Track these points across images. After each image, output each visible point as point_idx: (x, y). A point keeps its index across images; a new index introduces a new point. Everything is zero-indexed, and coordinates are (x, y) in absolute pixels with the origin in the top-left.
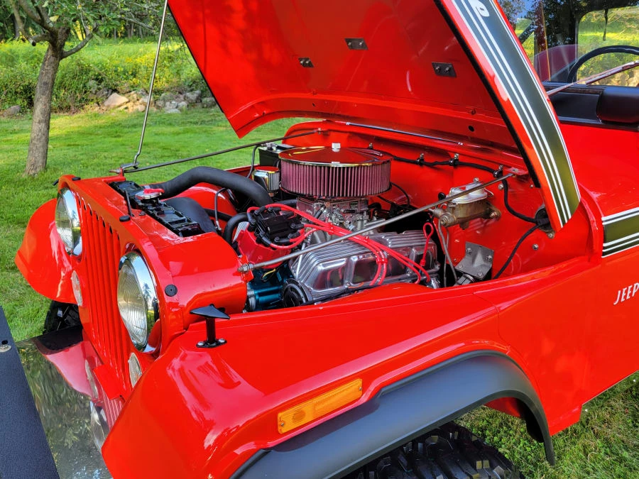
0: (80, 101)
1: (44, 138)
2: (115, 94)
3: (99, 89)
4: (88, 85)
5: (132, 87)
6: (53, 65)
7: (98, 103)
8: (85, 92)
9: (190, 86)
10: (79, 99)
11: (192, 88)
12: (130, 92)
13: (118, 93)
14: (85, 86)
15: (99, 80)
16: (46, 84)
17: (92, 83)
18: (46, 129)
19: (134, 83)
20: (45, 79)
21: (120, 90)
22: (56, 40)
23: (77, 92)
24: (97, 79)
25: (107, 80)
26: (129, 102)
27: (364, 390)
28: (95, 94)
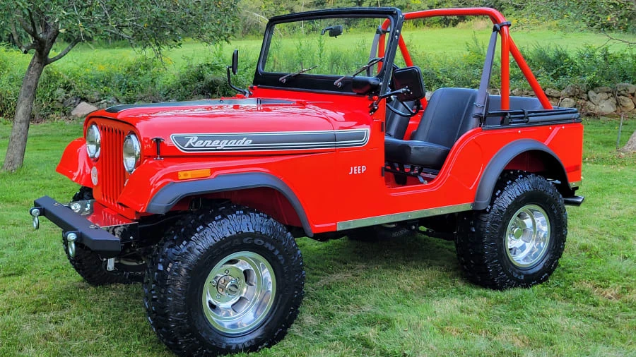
0: (46, 110)
1: (23, 136)
2: (84, 103)
3: (67, 98)
4: (55, 94)
5: (103, 95)
6: (38, 71)
7: (64, 112)
8: (52, 100)
9: (166, 95)
10: (45, 107)
11: (167, 97)
12: (100, 100)
13: (87, 101)
14: (52, 94)
15: (67, 88)
16: (29, 87)
17: (60, 92)
18: (26, 129)
19: (105, 92)
20: (29, 83)
21: (89, 99)
22: (43, 48)
23: (43, 101)
24: (65, 88)
25: (76, 89)
27: (211, 173)
28: (62, 103)
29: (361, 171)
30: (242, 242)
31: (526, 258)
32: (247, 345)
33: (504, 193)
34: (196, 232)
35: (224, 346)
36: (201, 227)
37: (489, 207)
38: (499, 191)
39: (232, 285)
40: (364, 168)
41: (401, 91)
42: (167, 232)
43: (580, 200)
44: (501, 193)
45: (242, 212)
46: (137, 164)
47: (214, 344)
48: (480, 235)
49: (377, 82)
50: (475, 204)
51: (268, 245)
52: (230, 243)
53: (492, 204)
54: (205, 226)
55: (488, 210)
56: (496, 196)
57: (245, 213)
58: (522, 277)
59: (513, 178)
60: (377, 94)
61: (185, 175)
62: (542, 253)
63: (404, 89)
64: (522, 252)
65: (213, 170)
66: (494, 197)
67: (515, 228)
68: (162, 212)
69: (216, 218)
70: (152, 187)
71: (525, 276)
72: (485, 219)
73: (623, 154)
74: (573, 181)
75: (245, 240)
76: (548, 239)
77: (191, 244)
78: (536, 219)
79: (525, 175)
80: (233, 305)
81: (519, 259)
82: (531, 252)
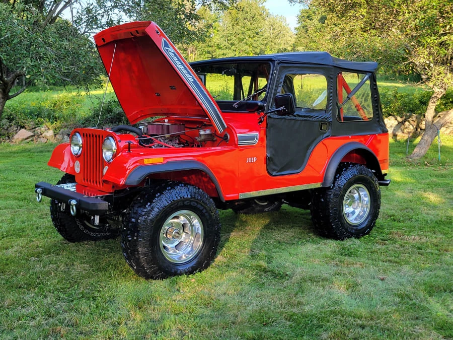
2: (23, 130)
3: (11, 126)
5: (37, 124)
6: (2, 104)
7: (8, 137)
11: (85, 125)
12: (35, 128)
15: (11, 119)
17: (5, 122)
21: (26, 127)
24: (8, 119)
25: (17, 119)
26: (34, 136)
27: (164, 160)
28: (7, 130)
29: (253, 161)
30: (184, 204)
31: (356, 219)
32: (187, 271)
33: (342, 176)
34: (156, 197)
35: (173, 271)
36: (159, 194)
37: (332, 185)
38: (338, 175)
39: (176, 233)
40: (255, 159)
41: (280, 109)
42: (135, 199)
43: (388, 182)
44: (340, 176)
45: (183, 185)
46: (114, 156)
47: (167, 269)
48: (327, 203)
49: (262, 104)
50: (324, 183)
51: (199, 206)
52: (176, 204)
53: (334, 183)
54: (161, 194)
55: (331, 187)
56: (337, 178)
57: (185, 186)
58: (354, 231)
59: (347, 167)
60: (263, 111)
61: (148, 161)
62: (366, 216)
63: (282, 108)
64: (353, 215)
65: (165, 158)
66: (335, 179)
67: (348, 199)
68: (135, 184)
69: (168, 189)
70: (128, 169)
71: (356, 230)
72: (330, 193)
73: (410, 159)
74: (383, 169)
75: (185, 203)
76: (369, 206)
77: (153, 205)
78: (361, 193)
79: (354, 165)
80: (176, 246)
81: (352, 220)
82: (359, 215)
